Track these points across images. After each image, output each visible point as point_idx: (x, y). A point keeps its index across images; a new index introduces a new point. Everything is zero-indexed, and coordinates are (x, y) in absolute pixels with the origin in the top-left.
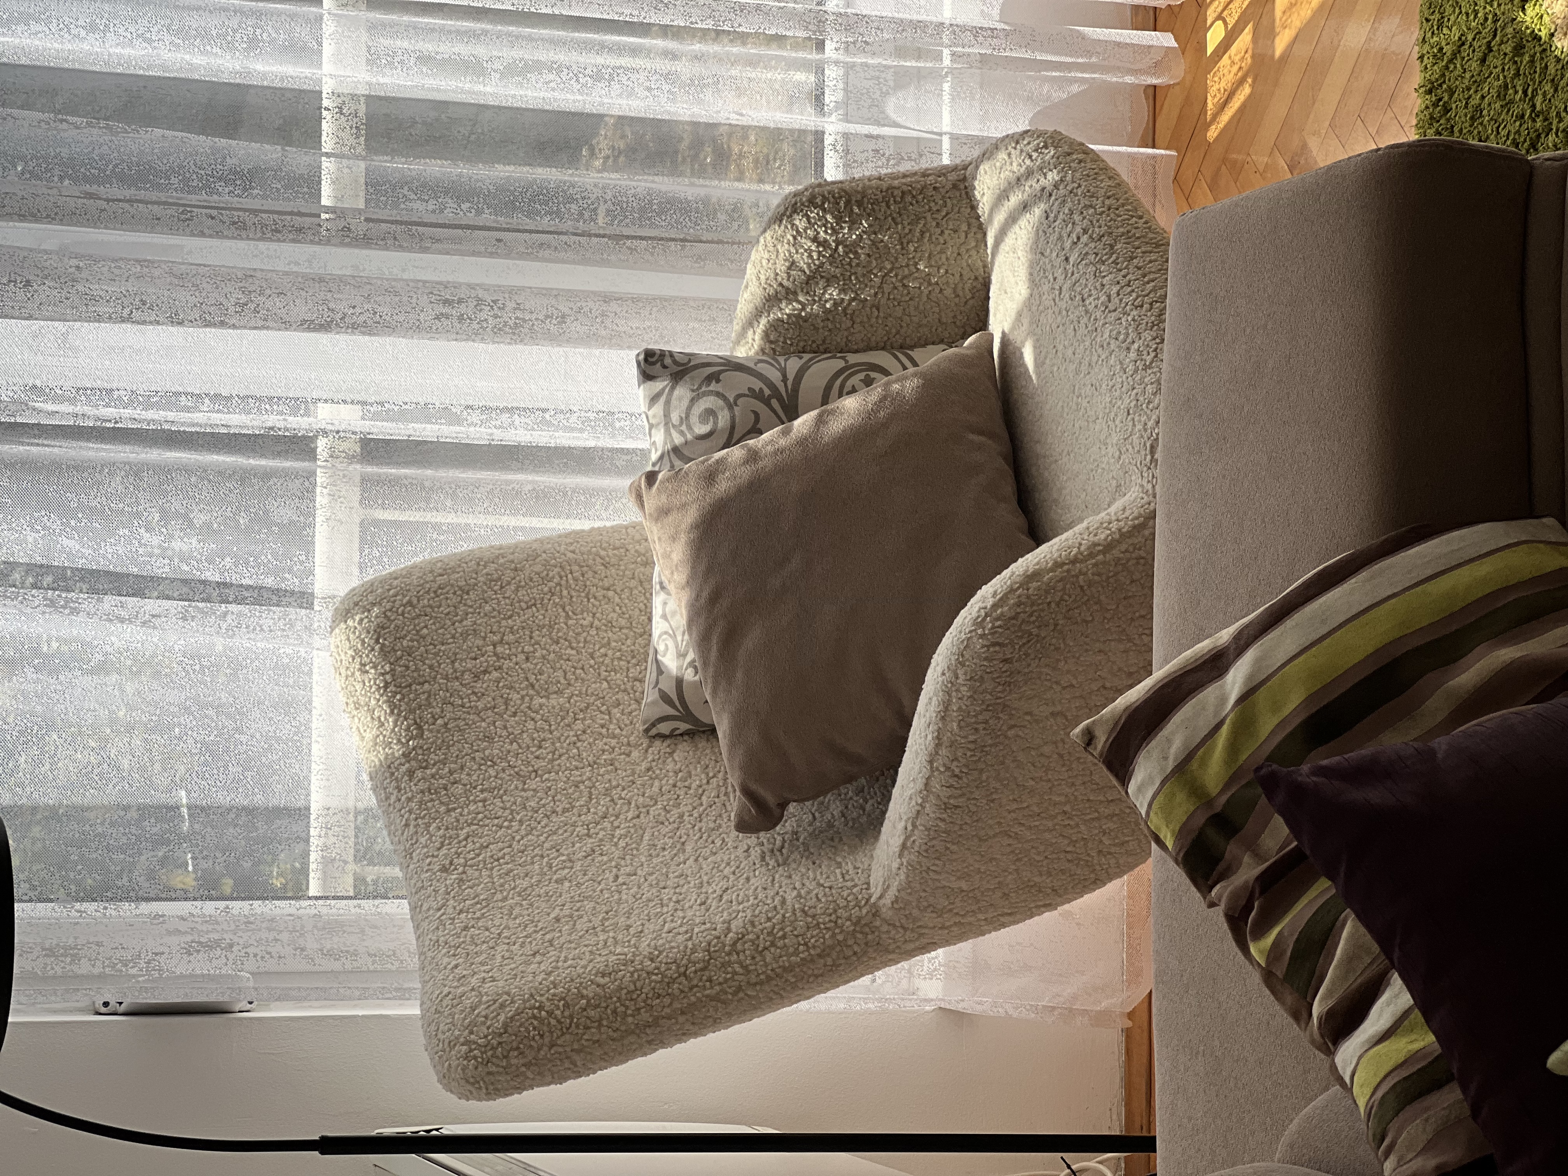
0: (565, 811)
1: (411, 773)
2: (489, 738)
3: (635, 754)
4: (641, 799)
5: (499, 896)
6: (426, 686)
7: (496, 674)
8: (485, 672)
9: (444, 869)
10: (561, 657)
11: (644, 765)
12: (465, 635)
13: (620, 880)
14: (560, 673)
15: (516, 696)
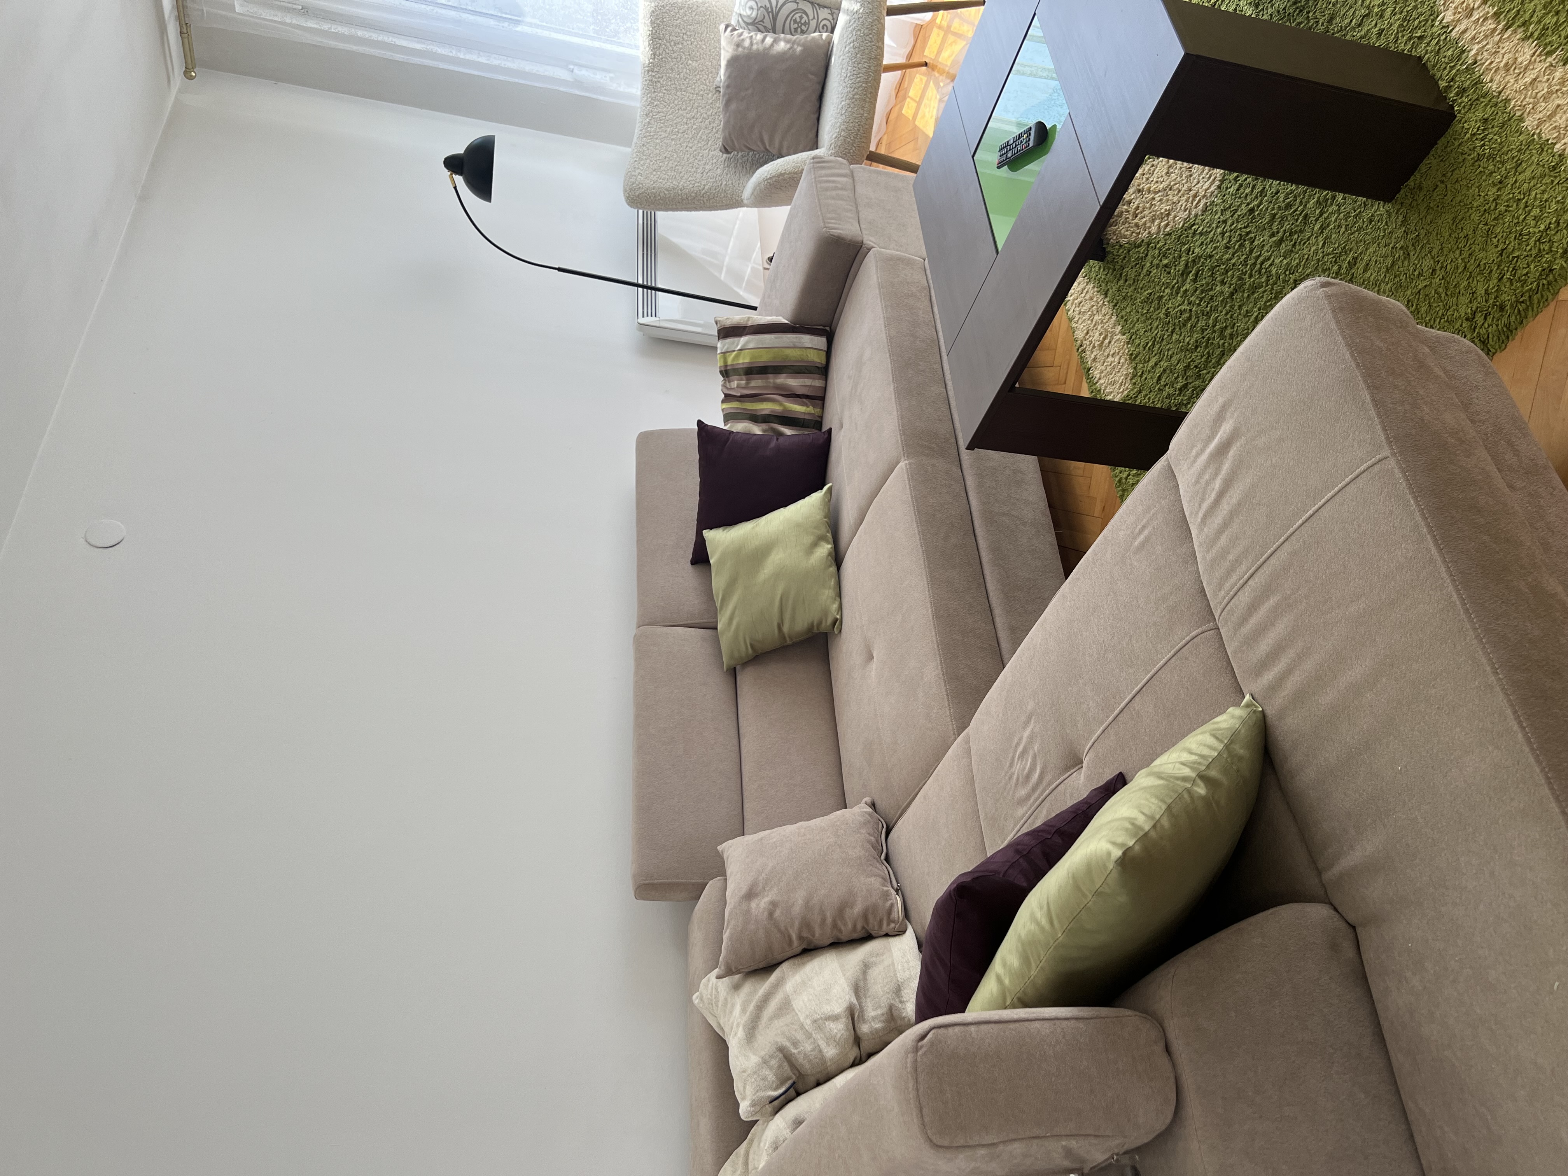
0: (684, 110)
1: (648, 71)
2: (672, 69)
3: (710, 95)
4: (705, 115)
5: (655, 137)
6: (660, 41)
7: (681, 46)
8: (678, 44)
9: (646, 115)
10: (701, 47)
11: (711, 101)
12: (676, 26)
13: (687, 149)
14: (698, 54)
15: (684, 57)
